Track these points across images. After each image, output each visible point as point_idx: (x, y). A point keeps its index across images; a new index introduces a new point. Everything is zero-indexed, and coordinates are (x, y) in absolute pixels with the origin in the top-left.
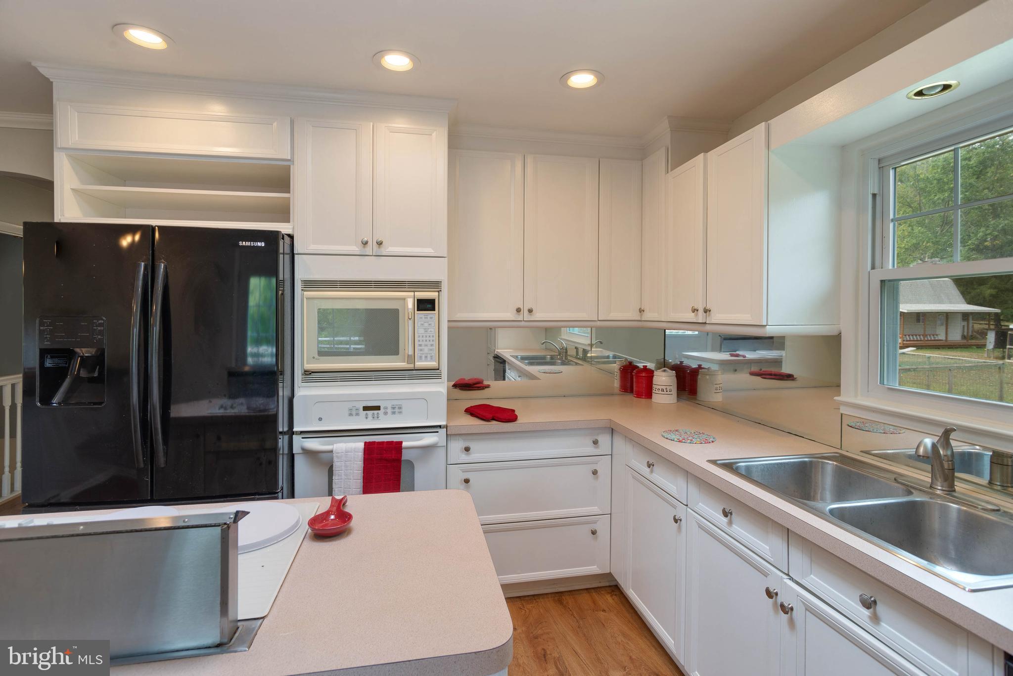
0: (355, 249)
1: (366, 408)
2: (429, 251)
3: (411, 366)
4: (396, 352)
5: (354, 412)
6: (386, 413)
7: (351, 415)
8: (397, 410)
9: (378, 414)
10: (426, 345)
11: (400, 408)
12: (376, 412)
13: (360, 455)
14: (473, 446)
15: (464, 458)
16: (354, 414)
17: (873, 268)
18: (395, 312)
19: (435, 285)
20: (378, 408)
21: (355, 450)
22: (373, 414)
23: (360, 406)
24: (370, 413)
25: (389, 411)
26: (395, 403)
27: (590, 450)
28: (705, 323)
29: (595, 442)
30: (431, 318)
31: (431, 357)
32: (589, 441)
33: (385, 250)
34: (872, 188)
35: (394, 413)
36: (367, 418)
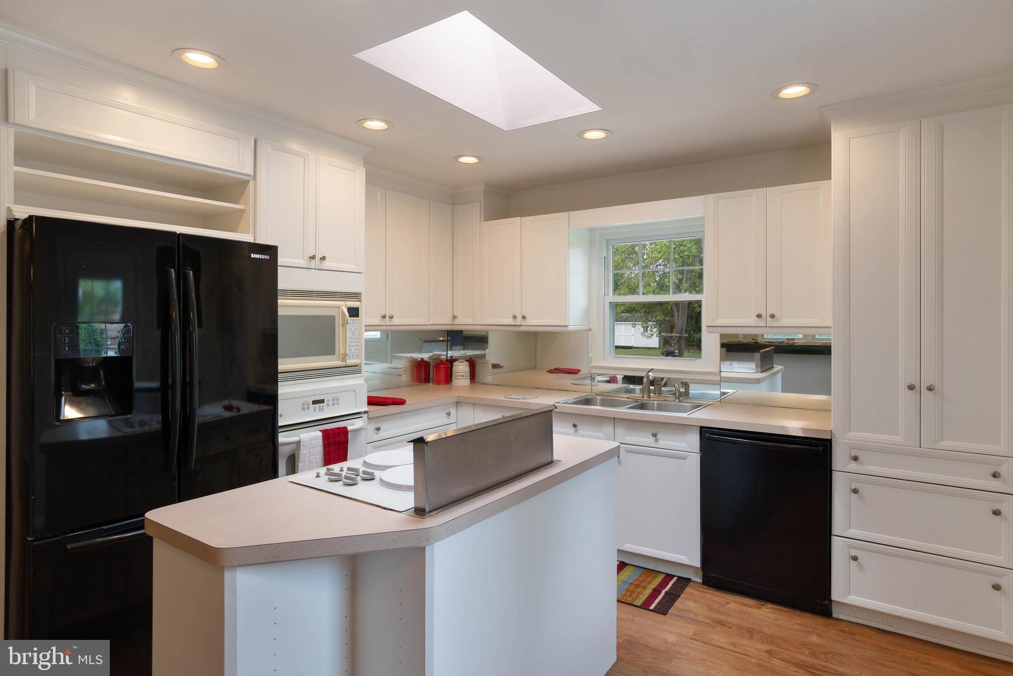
0: (303, 262)
1: (315, 402)
2: (352, 267)
3: (343, 364)
4: (332, 352)
5: (306, 406)
6: (328, 405)
7: (303, 409)
8: (335, 402)
9: (323, 406)
10: (353, 346)
11: (338, 400)
12: (321, 405)
13: (320, 441)
14: (383, 426)
15: (376, 437)
16: (306, 409)
17: (605, 296)
18: (333, 318)
19: (356, 296)
20: (322, 401)
21: (316, 438)
22: (320, 406)
23: (311, 400)
24: (317, 406)
25: (331, 402)
26: (335, 395)
27: (445, 420)
28: (521, 325)
29: (449, 414)
30: (356, 323)
31: (357, 355)
32: (444, 414)
33: (327, 264)
34: (605, 255)
35: (333, 404)
36: (315, 411)
